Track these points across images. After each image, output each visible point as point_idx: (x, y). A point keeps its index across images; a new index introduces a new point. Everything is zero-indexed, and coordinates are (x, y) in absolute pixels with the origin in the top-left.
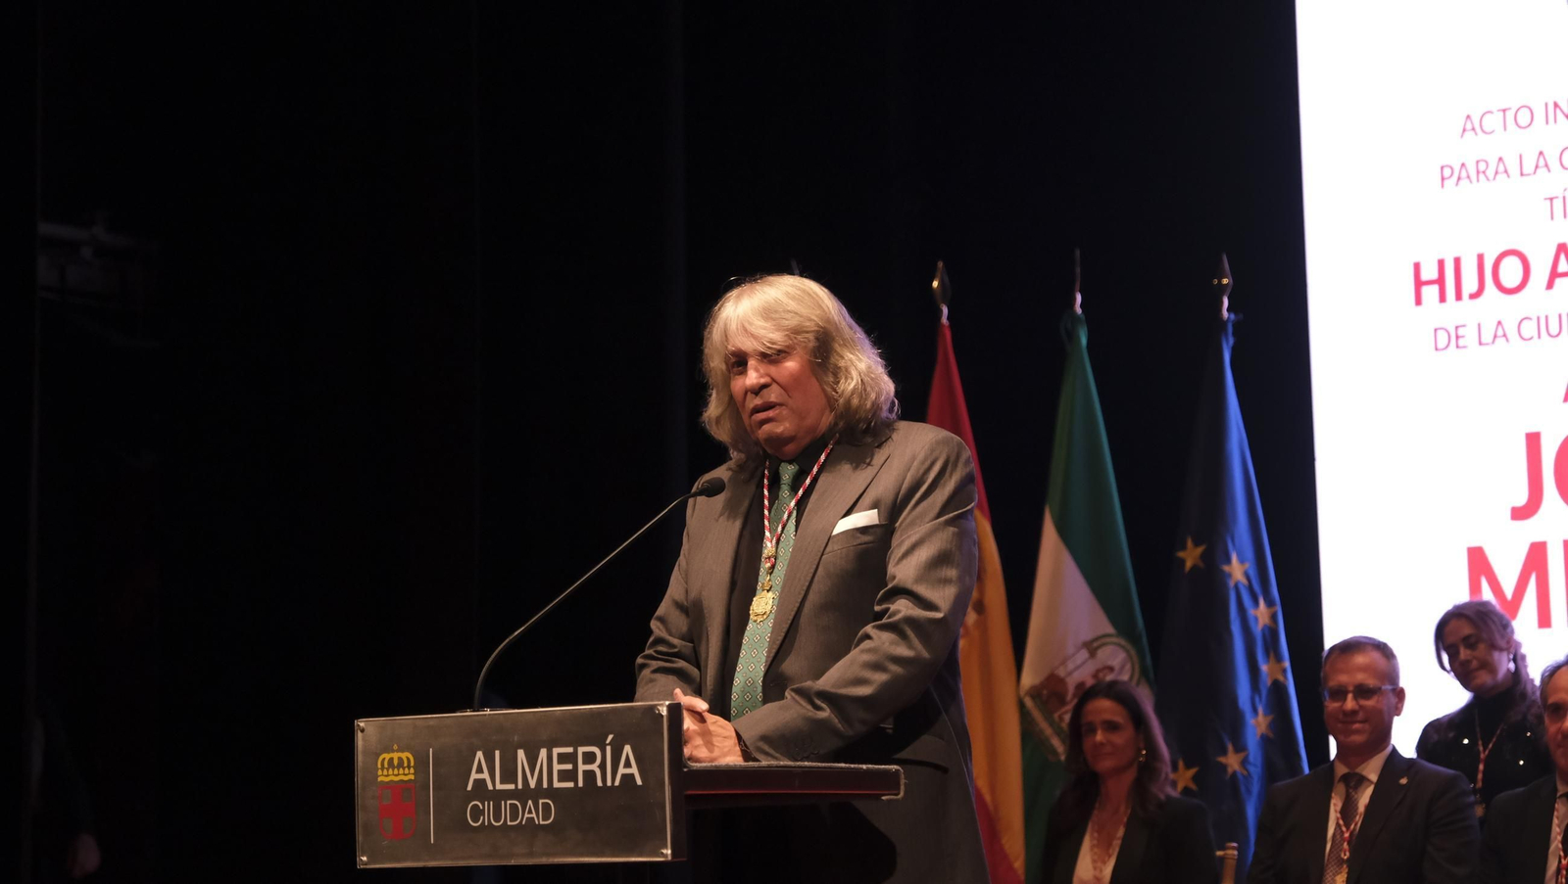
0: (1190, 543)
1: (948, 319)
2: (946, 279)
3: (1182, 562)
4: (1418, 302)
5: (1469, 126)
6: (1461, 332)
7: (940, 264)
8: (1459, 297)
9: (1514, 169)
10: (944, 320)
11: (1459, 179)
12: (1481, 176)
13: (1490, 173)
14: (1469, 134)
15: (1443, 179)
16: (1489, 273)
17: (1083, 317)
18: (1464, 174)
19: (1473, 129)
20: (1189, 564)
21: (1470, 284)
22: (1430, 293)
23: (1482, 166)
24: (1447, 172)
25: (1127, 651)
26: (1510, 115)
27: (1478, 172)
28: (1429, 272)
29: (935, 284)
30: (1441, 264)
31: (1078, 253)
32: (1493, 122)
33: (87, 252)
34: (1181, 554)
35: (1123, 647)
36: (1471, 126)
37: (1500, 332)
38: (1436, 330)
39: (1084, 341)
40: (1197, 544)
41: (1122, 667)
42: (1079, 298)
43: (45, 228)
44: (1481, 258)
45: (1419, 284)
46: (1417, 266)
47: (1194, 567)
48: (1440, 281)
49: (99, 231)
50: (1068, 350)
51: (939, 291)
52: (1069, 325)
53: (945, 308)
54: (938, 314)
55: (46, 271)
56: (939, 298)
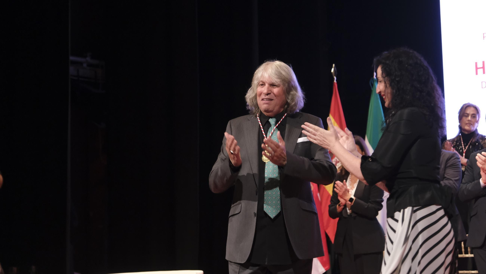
1: (336, 81)
2: (336, 69)
4: (477, 74)
7: (334, 65)
10: (335, 81)
15: (484, 37)
22: (480, 71)
28: (480, 65)
29: (333, 70)
30: (483, 62)
33: (85, 65)
38: (482, 82)
45: (477, 68)
46: (476, 63)
48: (483, 68)
49: (88, 59)
50: (372, 89)
51: (334, 72)
52: (372, 82)
53: (335, 78)
54: (333, 79)
55: (72, 70)
56: (333, 75)
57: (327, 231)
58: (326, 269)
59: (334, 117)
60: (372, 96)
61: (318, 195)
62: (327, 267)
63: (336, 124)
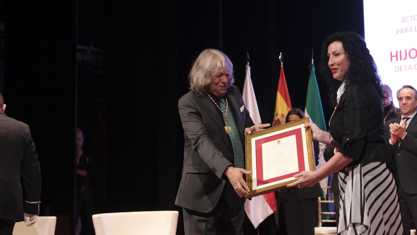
4: (391, 60)
5: (403, 20)
6: (401, 67)
7: (281, 53)
8: (401, 59)
9: (414, 29)
10: (282, 66)
11: (401, 32)
12: (406, 31)
13: (408, 31)
14: (403, 22)
15: (397, 32)
16: (408, 54)
17: (314, 65)
18: (402, 31)
19: (404, 21)
21: (403, 57)
22: (394, 59)
23: (406, 29)
24: (398, 31)
26: (413, 17)
27: (405, 31)
28: (394, 54)
29: (280, 57)
30: (397, 52)
31: (313, 50)
32: (409, 19)
33: (88, 52)
36: (404, 20)
37: (410, 67)
38: (395, 67)
39: (314, 70)
42: (313, 60)
43: (78, 47)
44: (406, 50)
45: (392, 56)
46: (391, 53)
48: (397, 56)
49: (91, 47)
50: (311, 72)
51: (281, 59)
52: (311, 67)
53: (282, 63)
54: (281, 64)
55: (78, 56)
56: (281, 60)
58: (273, 211)
59: (281, 94)
60: (310, 77)
62: (275, 209)
63: (282, 99)
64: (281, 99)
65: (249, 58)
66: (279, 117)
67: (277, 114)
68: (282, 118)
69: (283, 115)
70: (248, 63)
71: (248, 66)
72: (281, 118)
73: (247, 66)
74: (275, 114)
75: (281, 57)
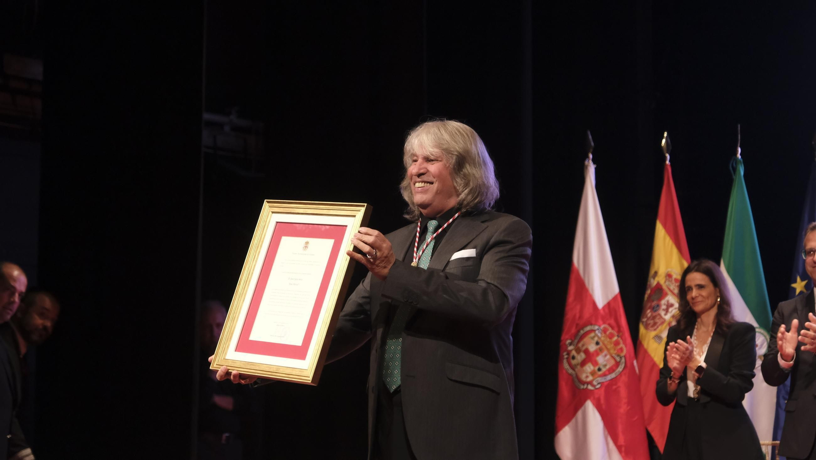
0: (798, 279)
1: (670, 161)
2: (669, 140)
3: (795, 289)
7: (665, 134)
10: (668, 162)
17: (742, 160)
20: (798, 291)
25: (765, 336)
29: (664, 141)
31: (739, 126)
33: (227, 129)
34: (794, 285)
35: (762, 334)
39: (742, 173)
40: (802, 280)
41: (762, 345)
42: (739, 150)
47: (801, 292)
50: (734, 177)
51: (665, 146)
52: (734, 164)
53: (668, 156)
54: (665, 159)
55: (206, 138)
56: (665, 151)
57: (650, 429)
59: (665, 226)
60: (733, 188)
61: (635, 363)
63: (668, 239)
64: (665, 239)
65: (592, 144)
66: (661, 279)
67: (656, 273)
68: (667, 283)
69: (669, 276)
70: (591, 156)
71: (591, 161)
72: (665, 282)
73: (586, 163)
74: (652, 272)
75: (667, 141)
